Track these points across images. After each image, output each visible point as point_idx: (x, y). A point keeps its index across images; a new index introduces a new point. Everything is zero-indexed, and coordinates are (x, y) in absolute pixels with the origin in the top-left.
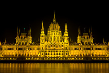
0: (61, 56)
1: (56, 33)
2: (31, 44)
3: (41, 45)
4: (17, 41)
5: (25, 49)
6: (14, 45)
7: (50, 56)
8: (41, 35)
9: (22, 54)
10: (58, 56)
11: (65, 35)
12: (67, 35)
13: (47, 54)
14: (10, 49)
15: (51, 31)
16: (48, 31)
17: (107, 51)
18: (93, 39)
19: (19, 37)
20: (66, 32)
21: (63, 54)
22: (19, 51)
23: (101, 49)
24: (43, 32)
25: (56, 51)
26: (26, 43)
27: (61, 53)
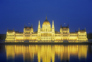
0: (50, 40)
1: (47, 26)
2: (33, 33)
3: (39, 33)
4: (24, 31)
5: (29, 36)
6: (22, 33)
7: (44, 40)
8: (38, 28)
9: (27, 39)
10: (49, 40)
11: (52, 28)
12: (54, 28)
13: (42, 39)
14: (21, 36)
15: (44, 25)
16: (43, 26)
17: (77, 37)
18: (69, 30)
19: (26, 29)
20: (53, 26)
21: (51, 39)
22: (26, 37)
23: (74, 36)
24: (39, 26)
25: (47, 37)
26: (29, 32)
27: (50, 38)
